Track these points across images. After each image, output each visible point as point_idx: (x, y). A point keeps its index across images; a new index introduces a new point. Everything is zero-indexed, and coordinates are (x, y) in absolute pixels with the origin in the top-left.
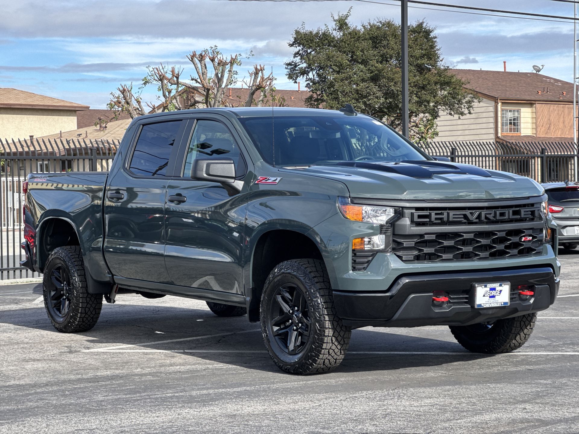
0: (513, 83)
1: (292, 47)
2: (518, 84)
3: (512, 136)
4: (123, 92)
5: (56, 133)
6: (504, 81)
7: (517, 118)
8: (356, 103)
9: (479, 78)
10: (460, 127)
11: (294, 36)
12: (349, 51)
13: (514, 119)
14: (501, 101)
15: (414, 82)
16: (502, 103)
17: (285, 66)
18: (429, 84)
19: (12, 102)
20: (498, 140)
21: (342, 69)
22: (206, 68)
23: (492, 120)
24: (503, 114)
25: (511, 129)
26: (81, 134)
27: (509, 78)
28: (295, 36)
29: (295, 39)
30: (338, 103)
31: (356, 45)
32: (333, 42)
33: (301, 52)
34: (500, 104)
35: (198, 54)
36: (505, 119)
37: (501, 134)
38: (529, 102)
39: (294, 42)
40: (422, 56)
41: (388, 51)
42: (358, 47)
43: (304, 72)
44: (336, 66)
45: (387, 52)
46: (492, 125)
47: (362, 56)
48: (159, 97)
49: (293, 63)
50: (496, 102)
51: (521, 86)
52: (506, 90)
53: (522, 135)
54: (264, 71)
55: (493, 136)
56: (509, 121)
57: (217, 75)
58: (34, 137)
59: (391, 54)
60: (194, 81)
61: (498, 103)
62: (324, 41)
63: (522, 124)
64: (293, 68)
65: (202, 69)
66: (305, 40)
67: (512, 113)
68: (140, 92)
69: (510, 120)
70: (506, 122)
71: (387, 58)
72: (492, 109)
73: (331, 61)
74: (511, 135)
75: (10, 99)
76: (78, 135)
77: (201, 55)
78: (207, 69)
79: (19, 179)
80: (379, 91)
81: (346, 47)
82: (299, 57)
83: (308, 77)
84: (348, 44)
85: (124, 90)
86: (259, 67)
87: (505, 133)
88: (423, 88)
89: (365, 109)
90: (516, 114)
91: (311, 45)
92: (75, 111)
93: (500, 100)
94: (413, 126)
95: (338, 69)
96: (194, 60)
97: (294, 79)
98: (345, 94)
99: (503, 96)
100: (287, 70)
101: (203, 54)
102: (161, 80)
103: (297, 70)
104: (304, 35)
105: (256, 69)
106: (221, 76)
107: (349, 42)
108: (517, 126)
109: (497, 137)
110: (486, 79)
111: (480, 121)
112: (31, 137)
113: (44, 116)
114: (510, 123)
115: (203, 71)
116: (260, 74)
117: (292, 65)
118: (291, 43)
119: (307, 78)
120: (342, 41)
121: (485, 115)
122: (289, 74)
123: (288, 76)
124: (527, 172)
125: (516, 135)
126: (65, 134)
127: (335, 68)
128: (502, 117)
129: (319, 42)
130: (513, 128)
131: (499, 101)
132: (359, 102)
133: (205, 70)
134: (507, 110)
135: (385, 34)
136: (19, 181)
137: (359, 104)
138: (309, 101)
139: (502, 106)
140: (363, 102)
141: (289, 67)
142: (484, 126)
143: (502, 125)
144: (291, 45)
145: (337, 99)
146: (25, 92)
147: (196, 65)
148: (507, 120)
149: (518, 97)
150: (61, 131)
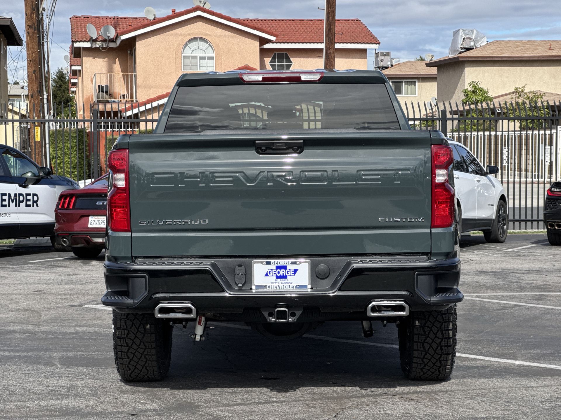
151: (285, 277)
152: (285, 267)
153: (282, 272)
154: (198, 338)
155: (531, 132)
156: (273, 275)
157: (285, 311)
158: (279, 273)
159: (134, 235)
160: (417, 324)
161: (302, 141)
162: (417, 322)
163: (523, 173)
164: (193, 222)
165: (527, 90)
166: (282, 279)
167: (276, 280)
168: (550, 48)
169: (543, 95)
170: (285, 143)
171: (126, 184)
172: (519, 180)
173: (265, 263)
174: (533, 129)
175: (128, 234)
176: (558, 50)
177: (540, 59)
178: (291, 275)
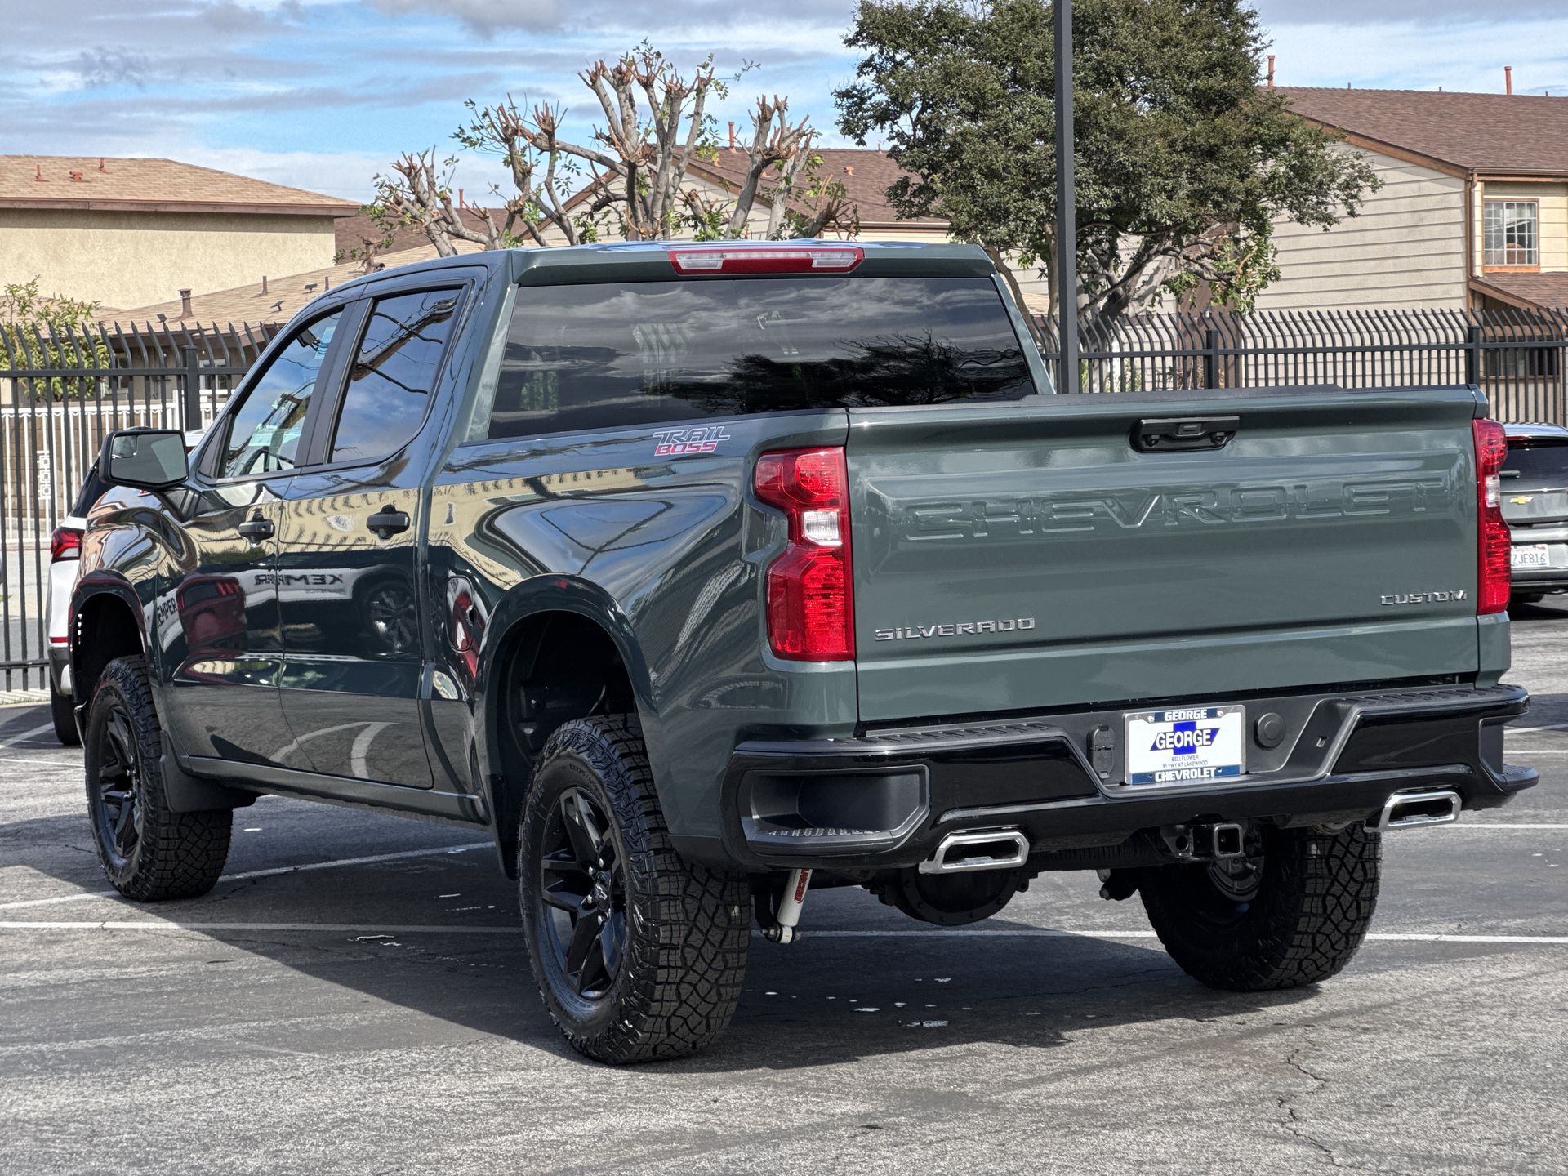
0: (1522, 126)
1: (853, 48)
2: (1539, 130)
3: (1515, 275)
4: (411, 172)
5: (250, 282)
6: (1500, 121)
7: (1529, 225)
8: (1023, 200)
9: (1430, 114)
10: (1372, 252)
11: (857, 18)
12: (1007, 58)
13: (1521, 229)
14: (1481, 178)
15: (1185, 139)
16: (1487, 184)
17: (834, 100)
18: (1224, 142)
19: (159, 196)
20: (1473, 286)
21: (985, 106)
22: (632, 105)
23: (1459, 231)
24: (1489, 214)
25: (1510, 255)
26: (315, 286)
27: (1516, 114)
28: (860, 17)
29: (861, 24)
30: (974, 202)
31: (1025, 41)
32: (962, 32)
33: (877, 60)
34: (1479, 187)
35: (611, 66)
36: (1494, 228)
37: (1483, 268)
38: (1561, 180)
39: (858, 34)
40: (1210, 69)
41: (1113, 55)
42: (1029, 47)
43: (883, 116)
44: (968, 98)
45: (1108, 58)
46: (1459, 246)
47: (1041, 70)
48: (496, 187)
49: (855, 92)
50: (1467, 182)
51: (1547, 136)
52: (1502, 149)
53: (1543, 271)
54: (786, 114)
55: (1460, 276)
56: (1505, 234)
57: (660, 124)
58: (192, 295)
59: (1120, 63)
60: (602, 143)
61: (1473, 185)
62: (939, 29)
63: (1542, 240)
64: (856, 104)
65: (621, 107)
66: (884, 27)
67: (1515, 210)
68: (448, 175)
69: (1509, 230)
70: (1497, 238)
71: (1108, 74)
72: (1457, 200)
73: (952, 86)
74: (1511, 271)
75: (158, 188)
76: (307, 287)
77: (619, 70)
78: (636, 108)
79: (99, 411)
80: (1083, 165)
81: (997, 46)
82: (873, 75)
83: (896, 128)
84: (1004, 39)
85: (412, 167)
86: (770, 103)
87: (1494, 267)
88: (1211, 153)
89: (1048, 214)
90: (1527, 214)
91: (900, 41)
92: (331, 218)
93: (1479, 175)
94: (1203, 256)
95: (972, 108)
96: (598, 83)
97: (857, 136)
98: (991, 175)
99: (1489, 165)
100: (839, 111)
101: (624, 68)
102: (508, 141)
103: (866, 110)
104: (883, 14)
105: (763, 106)
106: (670, 128)
107: (1006, 34)
108: (1529, 246)
109: (1471, 278)
110: (1451, 116)
111: (1426, 233)
112: (185, 293)
113: (248, 234)
114: (1510, 239)
115: (625, 113)
116: (775, 121)
117: (853, 97)
118: (851, 36)
119: (892, 131)
120: (988, 28)
121: (1437, 217)
122: (846, 122)
123: (841, 126)
124: (1551, 372)
125: (1525, 271)
126: (276, 284)
127: (963, 102)
128: (1486, 224)
129: (923, 32)
130: (1519, 252)
131: (1476, 178)
132: (1032, 198)
133: (631, 112)
134: (1499, 204)
135: (1105, 9)
136: (99, 416)
137: (1029, 203)
138: (896, 195)
139: (1484, 192)
140: (1040, 196)
141: (846, 102)
142: (1437, 247)
143: (1487, 243)
144: (850, 42)
145: (969, 188)
146: (197, 168)
147: (605, 99)
148: (1502, 231)
149: (1531, 166)
150: (265, 278)
151: (1190, 749)
152: (1189, 726)
153: (1187, 738)
154: (787, 937)
155: (144, 407)
156: (1169, 746)
157: (1236, 830)
158: (1179, 739)
159: (862, 667)
160: (1314, 852)
161: (1237, 418)
162: (1314, 847)
163: (29, 521)
164: (1001, 627)
165: (43, 292)
166: (1186, 755)
167: (1173, 759)
168: (38, 178)
169: (90, 307)
170: (1203, 423)
171: (843, 536)
172: (17, 541)
173: (1151, 718)
174: (65, 399)
175: (848, 666)
176: (62, 183)
177: (16, 206)
178: (1206, 743)
